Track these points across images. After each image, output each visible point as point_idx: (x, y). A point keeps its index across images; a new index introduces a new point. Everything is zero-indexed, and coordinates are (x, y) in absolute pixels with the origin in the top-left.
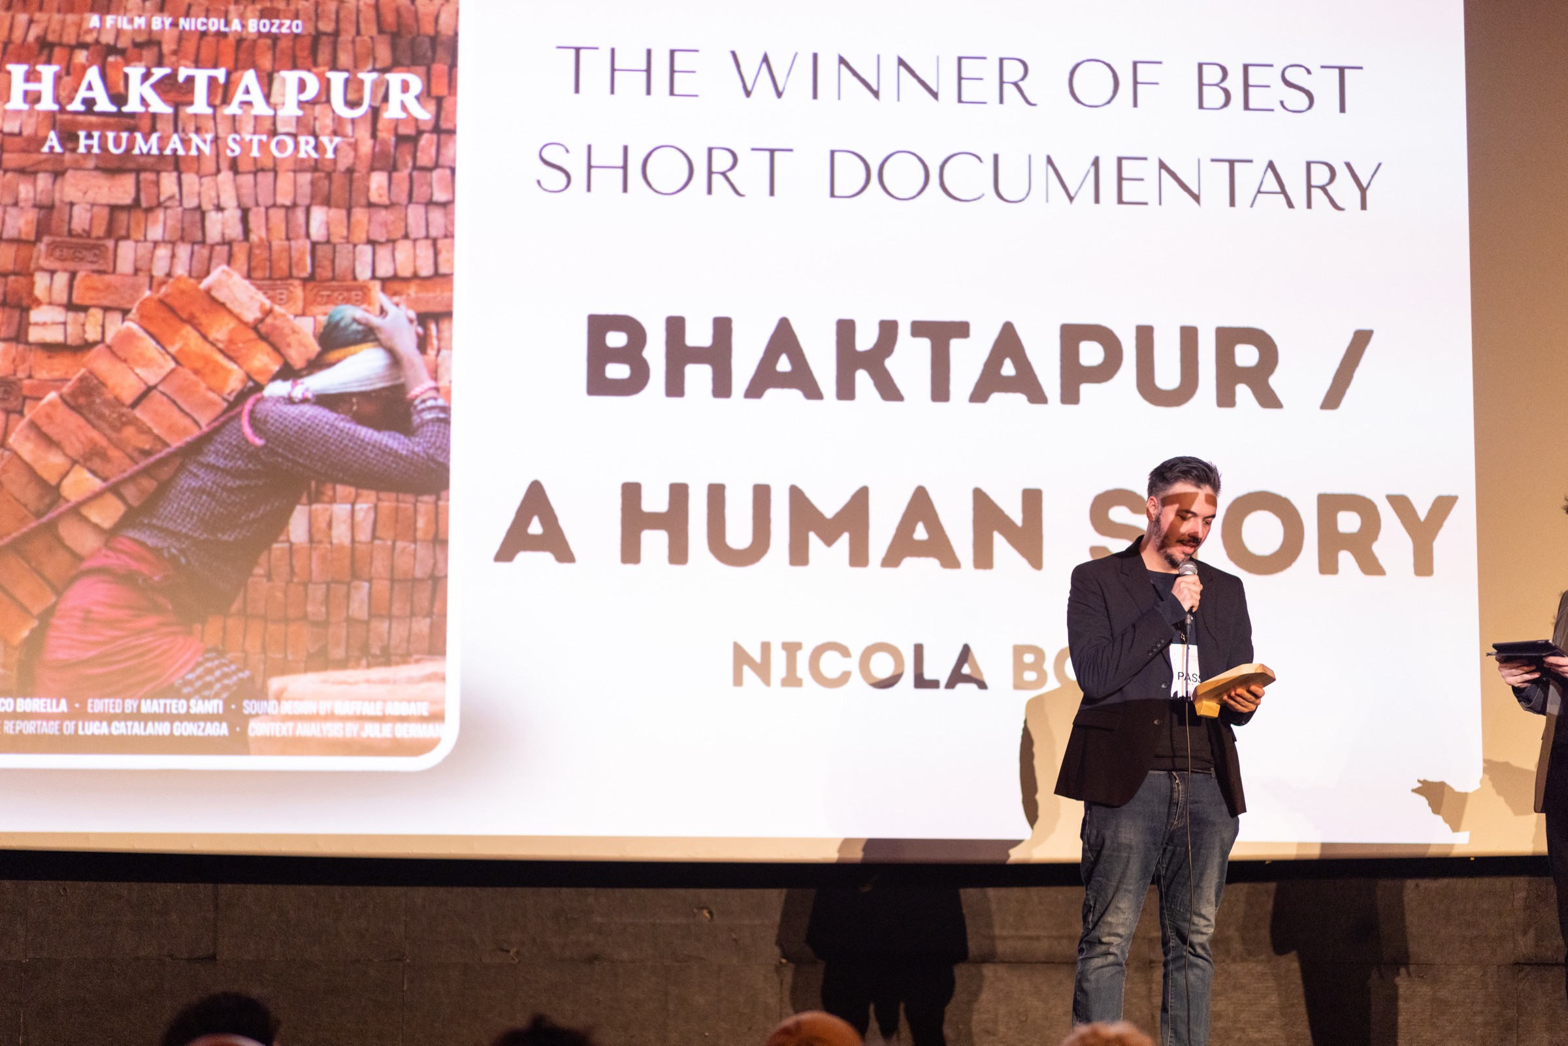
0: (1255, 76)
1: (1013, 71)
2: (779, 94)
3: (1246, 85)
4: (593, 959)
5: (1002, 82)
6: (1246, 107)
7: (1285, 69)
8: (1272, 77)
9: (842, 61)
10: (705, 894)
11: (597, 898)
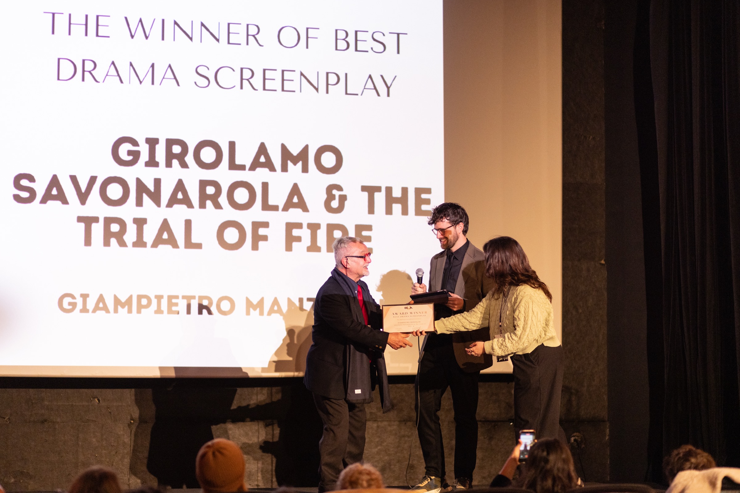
0: (360, 36)
1: (253, 30)
2: (147, 38)
3: (356, 40)
4: (44, 421)
5: (248, 35)
6: (356, 50)
7: (374, 33)
8: (368, 36)
9: (176, 23)
10: (96, 391)
11: (46, 393)
